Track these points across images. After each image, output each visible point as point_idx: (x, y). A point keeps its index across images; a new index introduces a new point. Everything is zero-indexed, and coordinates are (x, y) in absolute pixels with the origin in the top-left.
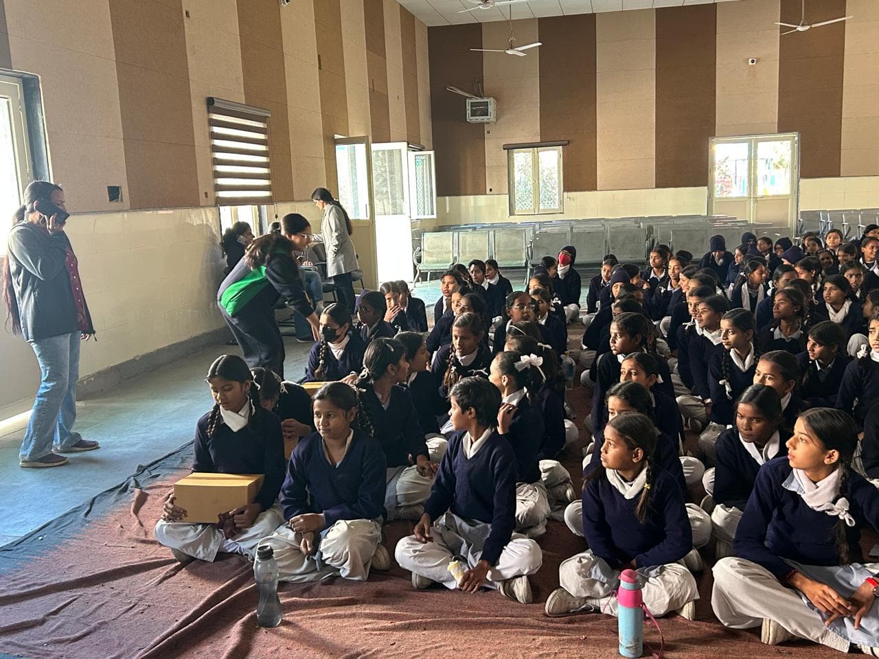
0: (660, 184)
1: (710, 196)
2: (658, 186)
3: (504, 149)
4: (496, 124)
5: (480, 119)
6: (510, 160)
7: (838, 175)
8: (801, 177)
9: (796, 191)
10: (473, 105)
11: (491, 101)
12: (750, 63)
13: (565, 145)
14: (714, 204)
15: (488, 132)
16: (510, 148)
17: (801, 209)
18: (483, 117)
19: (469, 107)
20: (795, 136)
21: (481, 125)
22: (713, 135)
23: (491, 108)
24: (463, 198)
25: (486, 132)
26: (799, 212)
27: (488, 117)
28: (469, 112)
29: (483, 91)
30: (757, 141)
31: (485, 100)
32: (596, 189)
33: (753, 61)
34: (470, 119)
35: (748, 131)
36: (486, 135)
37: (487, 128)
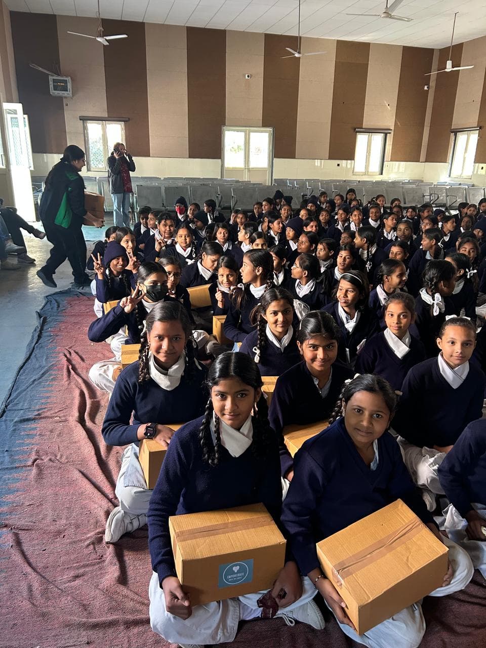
0: (192, 156)
1: (223, 165)
2: (190, 157)
3: (80, 120)
4: (72, 99)
5: (61, 93)
6: (85, 128)
7: (294, 158)
8: (275, 157)
9: (272, 165)
10: (54, 81)
11: (69, 79)
12: (247, 77)
13: (127, 121)
14: (225, 171)
15: (67, 105)
16: (84, 119)
17: (274, 178)
18: (63, 92)
19: (51, 83)
20: (270, 129)
21: (61, 99)
22: (224, 125)
23: (69, 86)
24: (50, 155)
25: (64, 105)
26: (273, 180)
27: (68, 93)
28: (51, 86)
29: (60, 71)
30: (250, 132)
31: (65, 78)
32: (149, 156)
33: (248, 76)
34: (53, 92)
35: (244, 124)
36: (65, 107)
37: (65, 101)
